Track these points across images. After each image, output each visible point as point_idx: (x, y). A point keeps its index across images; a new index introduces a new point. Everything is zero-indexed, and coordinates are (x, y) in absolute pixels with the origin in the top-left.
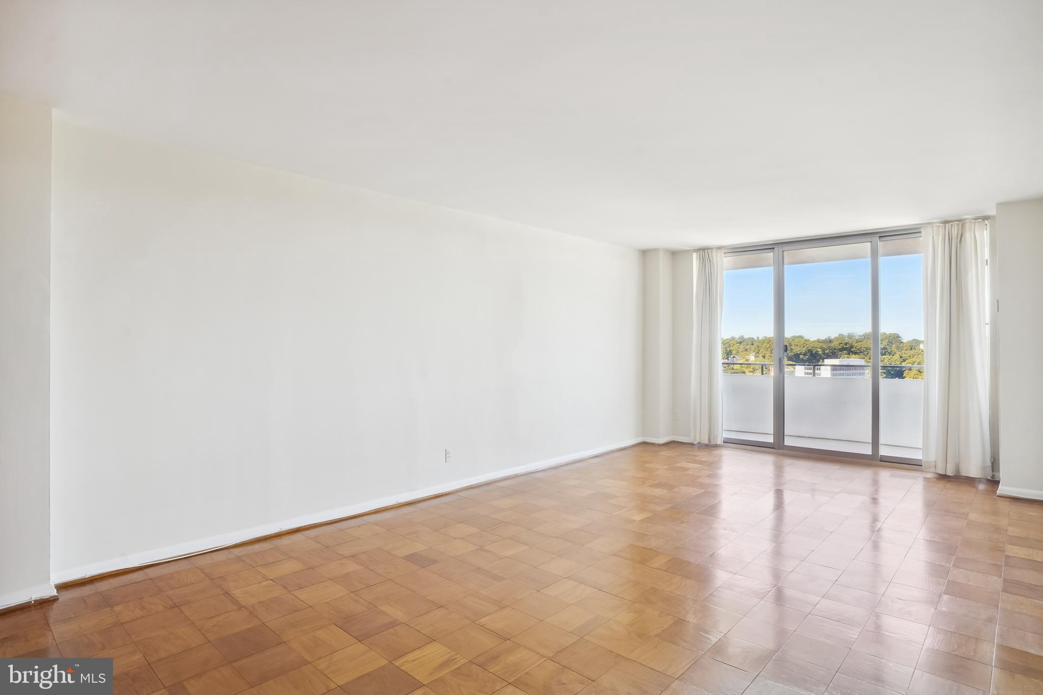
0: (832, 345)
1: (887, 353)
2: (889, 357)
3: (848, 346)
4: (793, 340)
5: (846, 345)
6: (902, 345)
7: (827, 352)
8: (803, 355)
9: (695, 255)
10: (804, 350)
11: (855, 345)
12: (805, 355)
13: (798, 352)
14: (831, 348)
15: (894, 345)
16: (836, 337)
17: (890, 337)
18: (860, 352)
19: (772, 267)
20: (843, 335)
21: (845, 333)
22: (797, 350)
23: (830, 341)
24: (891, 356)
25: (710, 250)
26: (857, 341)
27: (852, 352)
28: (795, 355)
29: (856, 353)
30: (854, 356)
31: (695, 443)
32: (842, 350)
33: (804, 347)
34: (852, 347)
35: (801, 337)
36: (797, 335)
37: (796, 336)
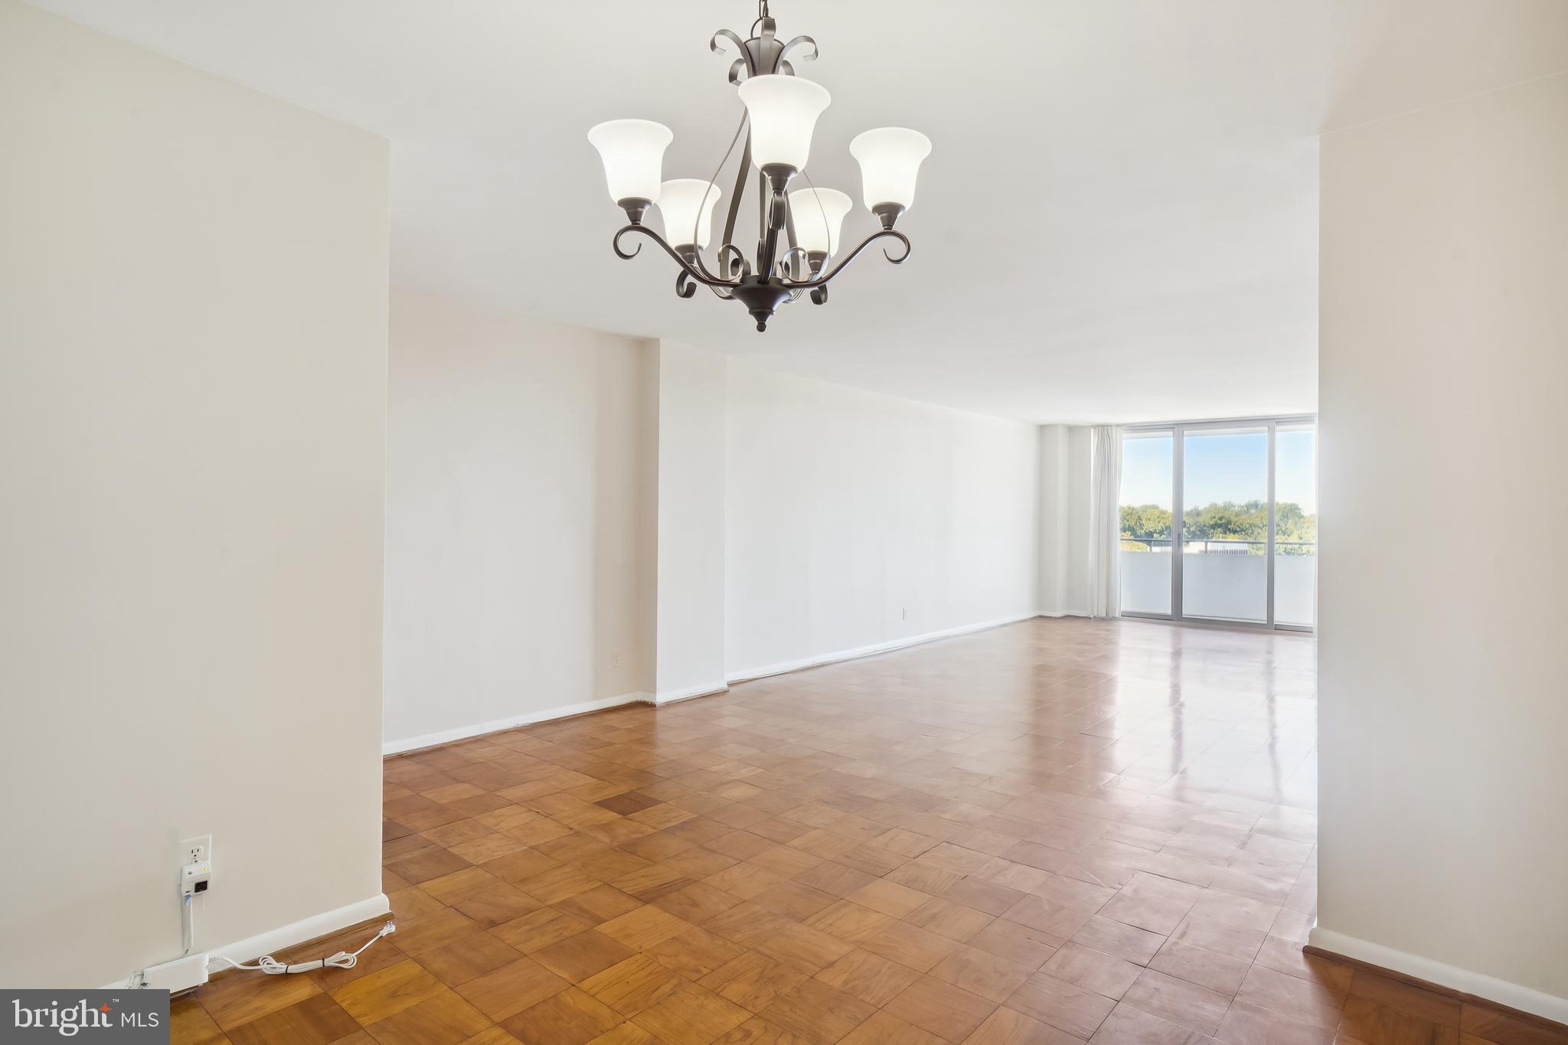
0: (1201, 520)
1: (1280, 532)
2: (1283, 538)
3: (1223, 521)
4: (1144, 511)
5: (1221, 520)
6: (1302, 520)
7: (1192, 529)
8: (1158, 533)
9: (1092, 430)
10: (1159, 527)
11: (1233, 519)
12: (1161, 533)
13: (1152, 530)
14: (1199, 524)
15: (1290, 521)
16: (1206, 508)
17: (1285, 508)
18: (1242, 530)
19: (1172, 438)
20: (1216, 505)
21: (1220, 503)
22: (1149, 526)
23: (1198, 514)
24: (1286, 536)
25: (1109, 428)
26: (1237, 515)
27: (1229, 530)
28: (1146, 533)
29: (1235, 532)
30: (1231, 534)
31: (1092, 616)
32: (1214, 527)
33: (1159, 522)
34: (1229, 522)
35: (1155, 507)
36: (1148, 504)
37: (1147, 506)
